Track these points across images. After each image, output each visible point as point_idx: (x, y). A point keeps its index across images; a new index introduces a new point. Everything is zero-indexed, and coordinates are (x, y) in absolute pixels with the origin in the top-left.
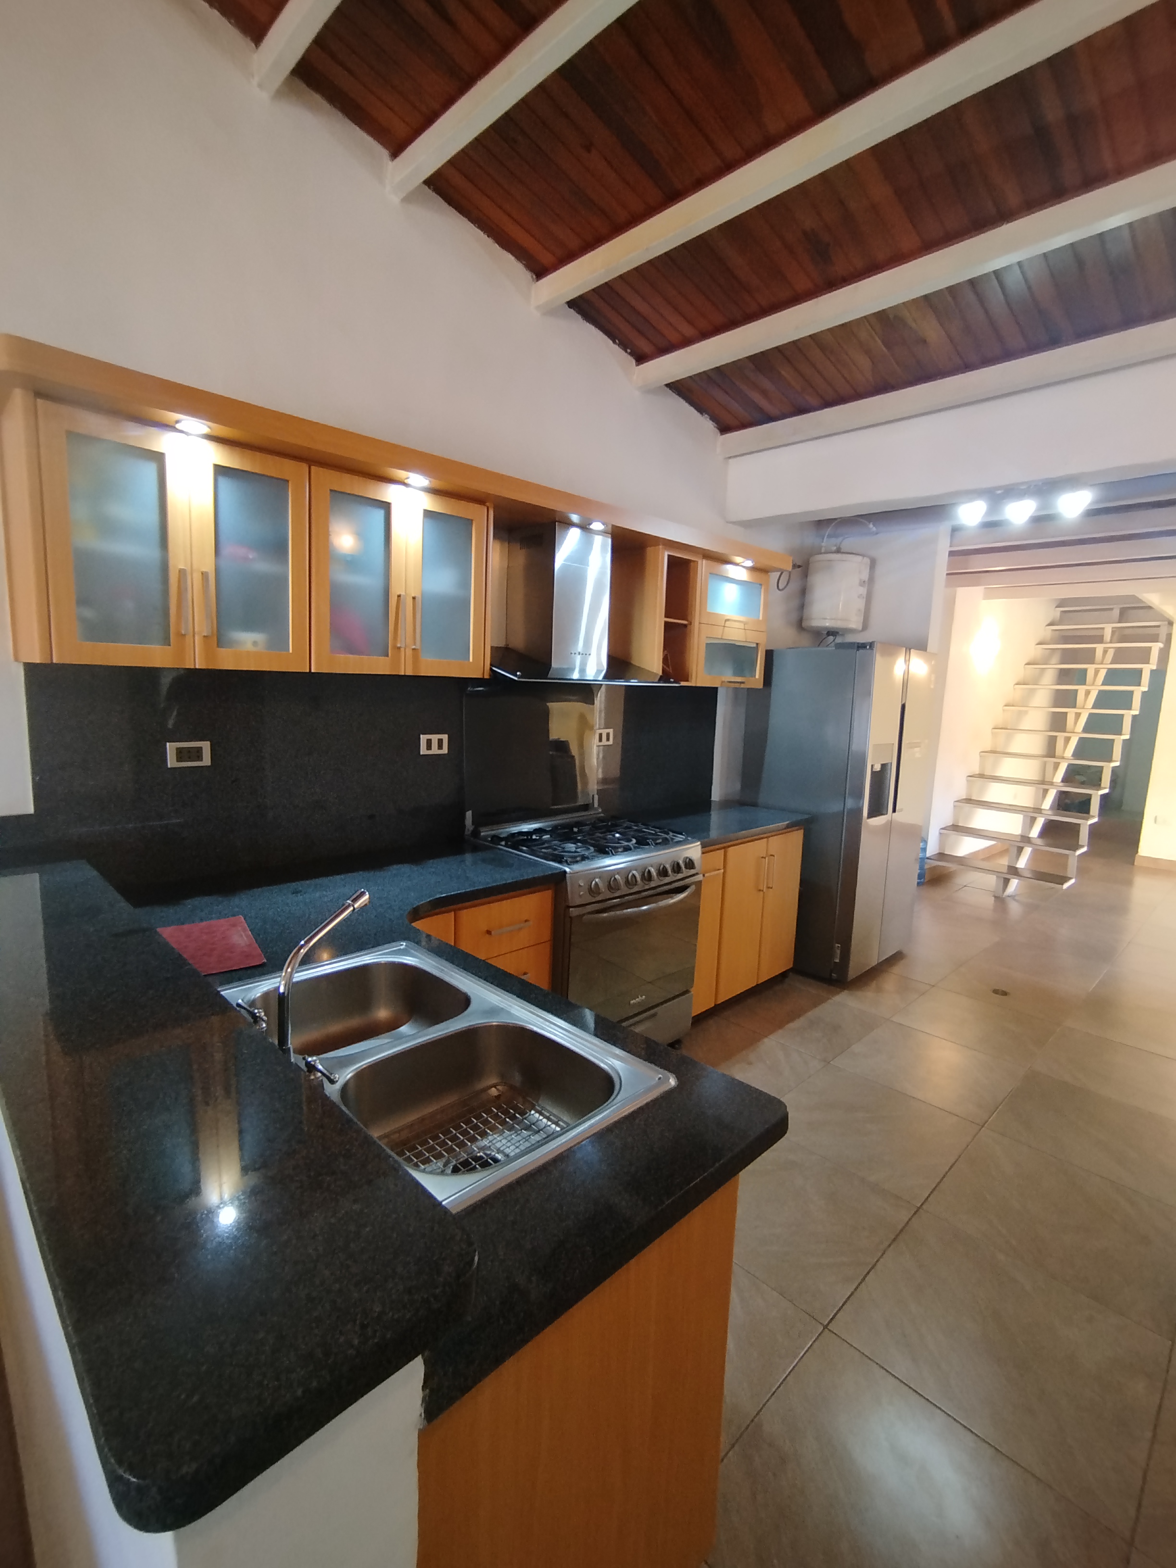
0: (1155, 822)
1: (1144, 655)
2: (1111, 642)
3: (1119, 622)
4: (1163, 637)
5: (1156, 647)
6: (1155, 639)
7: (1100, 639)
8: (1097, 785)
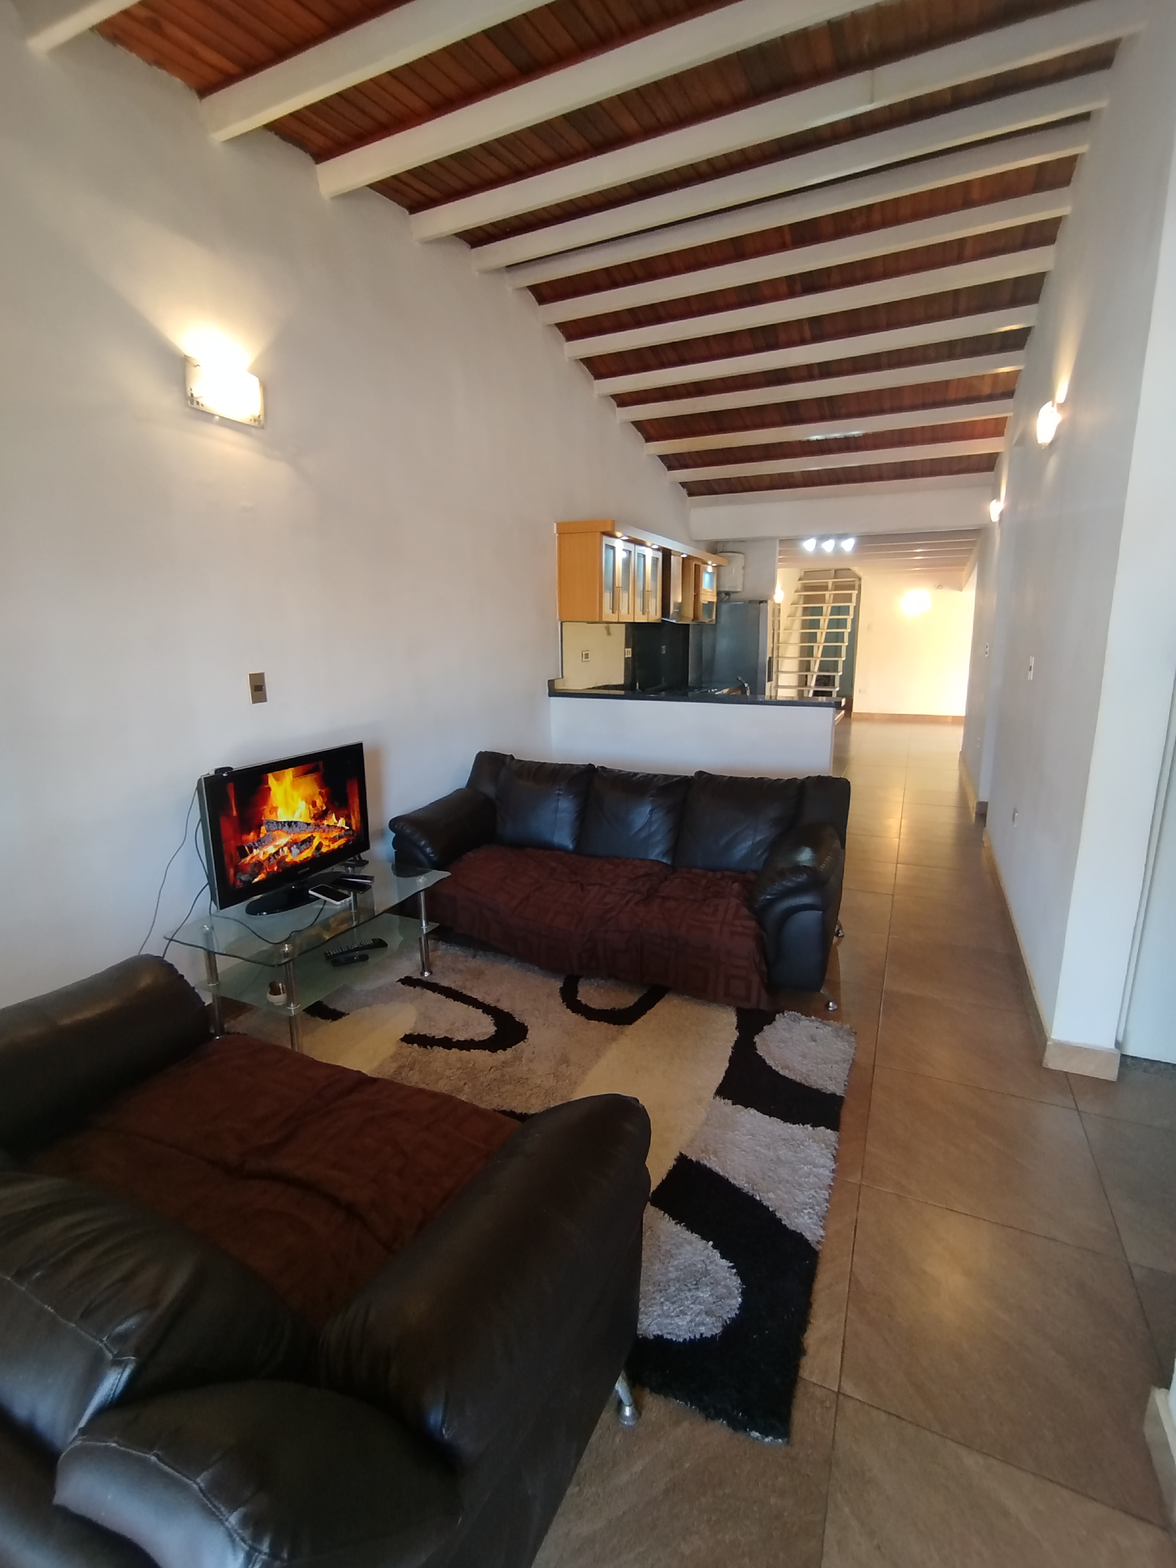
0: (860, 692)
1: (849, 598)
2: (832, 591)
3: (835, 578)
4: (857, 587)
5: (855, 593)
6: (852, 587)
7: (825, 588)
8: (836, 670)
